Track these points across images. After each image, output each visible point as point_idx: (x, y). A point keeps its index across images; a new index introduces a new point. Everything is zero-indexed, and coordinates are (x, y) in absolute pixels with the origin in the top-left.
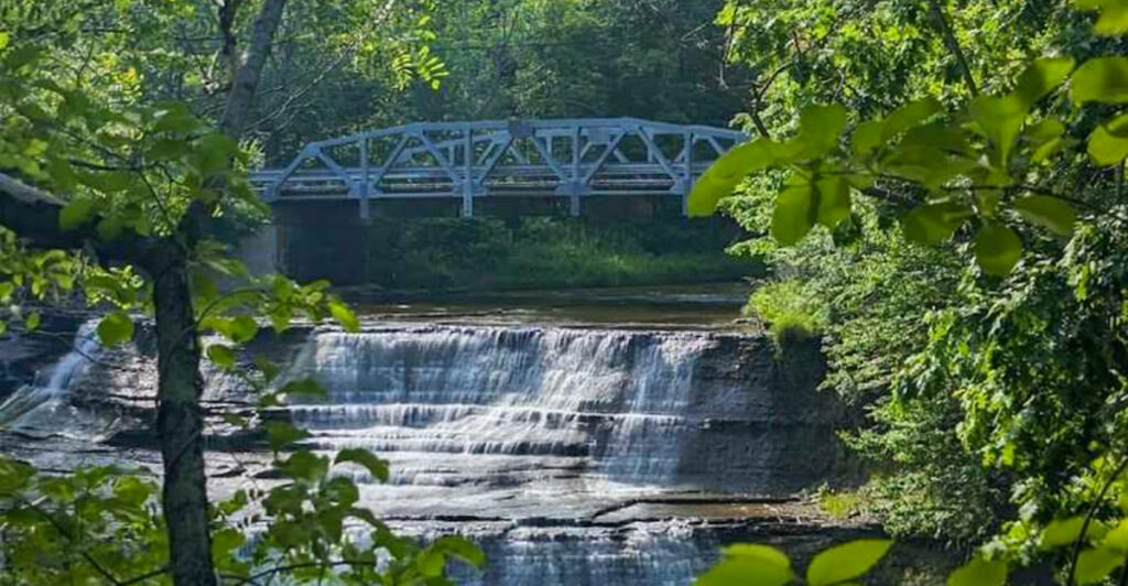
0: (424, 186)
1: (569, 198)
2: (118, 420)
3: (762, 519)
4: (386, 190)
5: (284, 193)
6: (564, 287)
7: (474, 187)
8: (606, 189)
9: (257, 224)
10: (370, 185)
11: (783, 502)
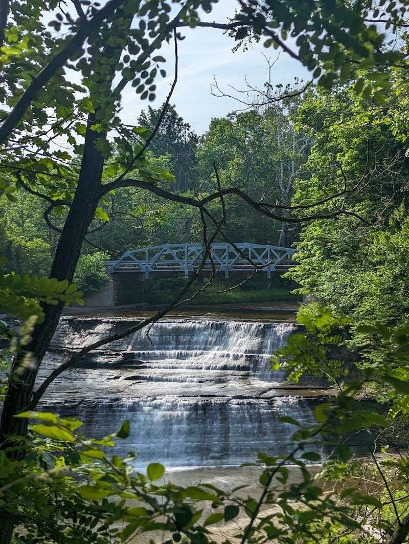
0: (170, 267)
1: (224, 272)
2: (67, 357)
3: (323, 396)
4: (155, 269)
5: (116, 270)
6: (215, 304)
7: (188, 268)
8: (238, 268)
9: (108, 281)
10: (149, 266)
11: (327, 389)
